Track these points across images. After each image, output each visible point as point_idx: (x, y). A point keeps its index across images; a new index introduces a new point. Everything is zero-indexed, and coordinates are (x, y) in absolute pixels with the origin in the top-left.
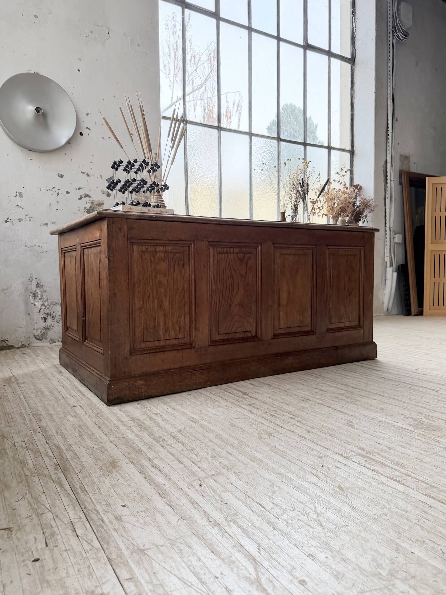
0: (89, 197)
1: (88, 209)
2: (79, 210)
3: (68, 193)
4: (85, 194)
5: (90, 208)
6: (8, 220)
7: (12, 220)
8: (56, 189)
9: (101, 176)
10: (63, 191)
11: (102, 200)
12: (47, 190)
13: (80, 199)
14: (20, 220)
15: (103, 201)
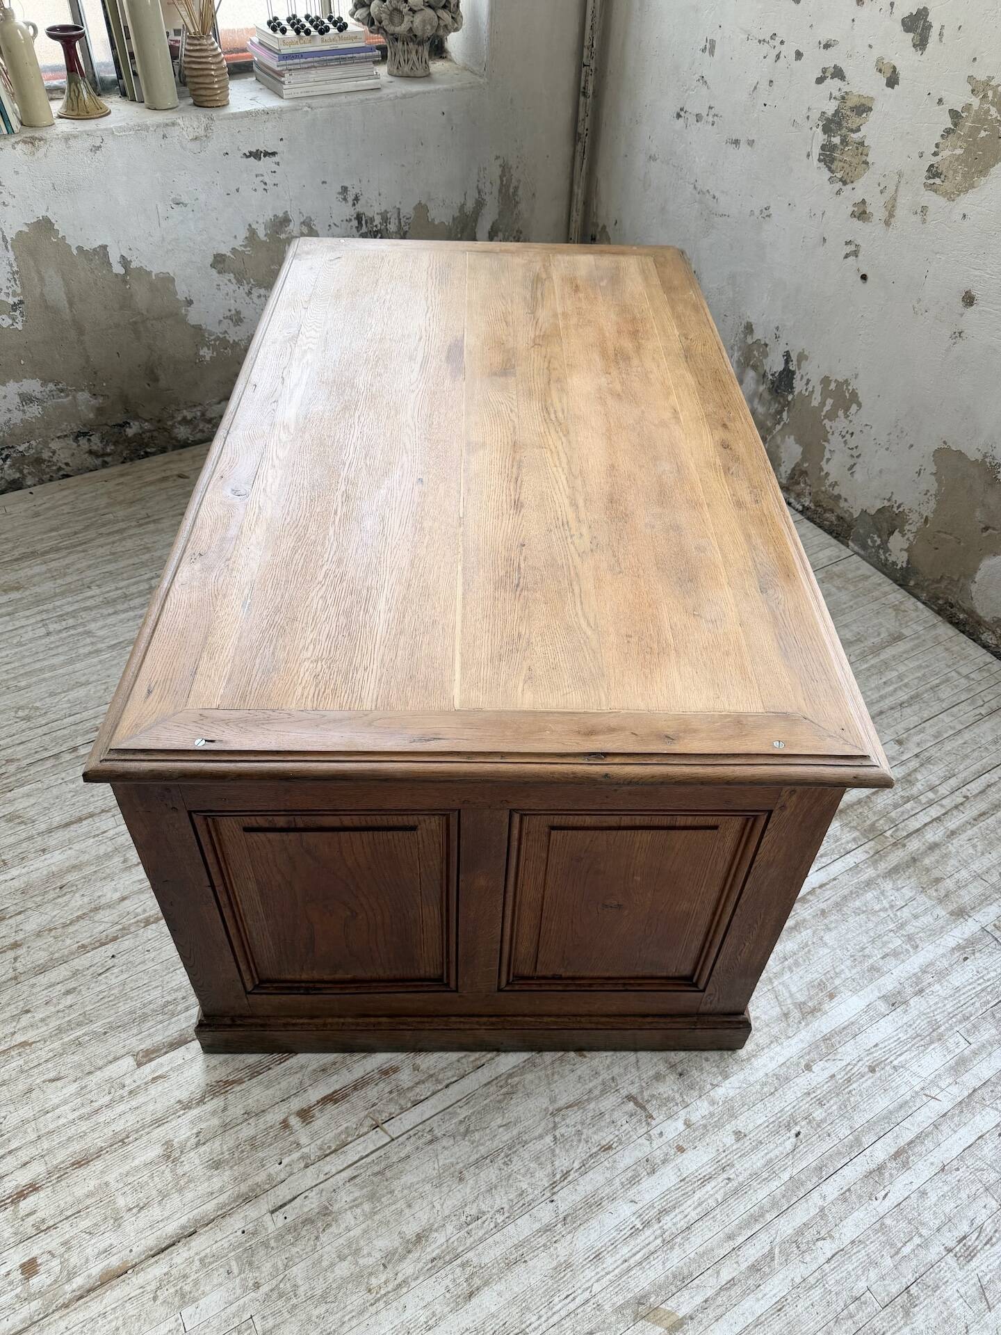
0: (843, 78)
1: (827, 119)
2: (808, 117)
3: (799, 55)
4: (835, 67)
5: (834, 115)
6: (682, 114)
7: (687, 115)
8: (778, 40)
9: (892, 4)
10: (788, 51)
11: (872, 94)
12: (760, 41)
13: (820, 81)
14: (699, 118)
15: (872, 99)
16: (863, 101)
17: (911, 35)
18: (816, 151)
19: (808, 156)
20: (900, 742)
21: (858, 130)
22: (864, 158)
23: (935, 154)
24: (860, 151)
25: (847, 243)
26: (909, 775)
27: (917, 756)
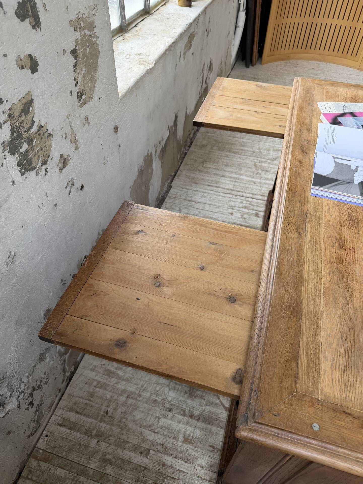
16: (24, 101)
17: (27, 20)
18: (15, 173)
19: (13, 183)
20: (232, 214)
21: (33, 122)
22: (46, 134)
23: (76, 84)
24: (42, 134)
25: (66, 188)
26: (243, 208)
27: (232, 209)
